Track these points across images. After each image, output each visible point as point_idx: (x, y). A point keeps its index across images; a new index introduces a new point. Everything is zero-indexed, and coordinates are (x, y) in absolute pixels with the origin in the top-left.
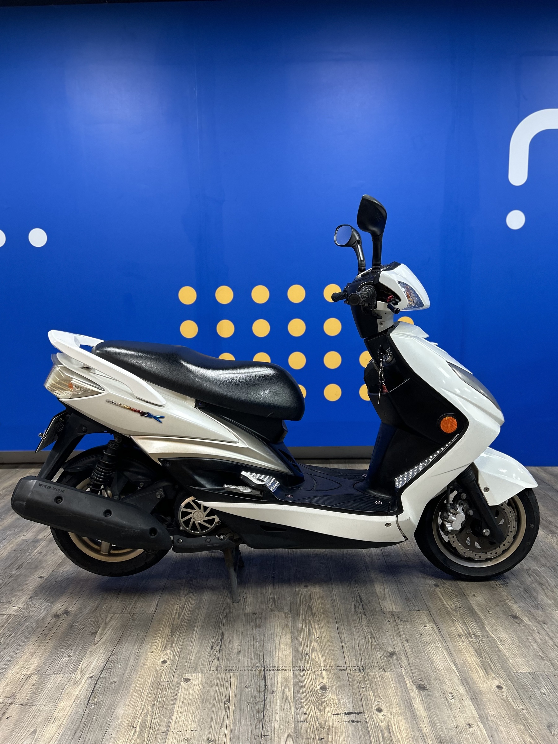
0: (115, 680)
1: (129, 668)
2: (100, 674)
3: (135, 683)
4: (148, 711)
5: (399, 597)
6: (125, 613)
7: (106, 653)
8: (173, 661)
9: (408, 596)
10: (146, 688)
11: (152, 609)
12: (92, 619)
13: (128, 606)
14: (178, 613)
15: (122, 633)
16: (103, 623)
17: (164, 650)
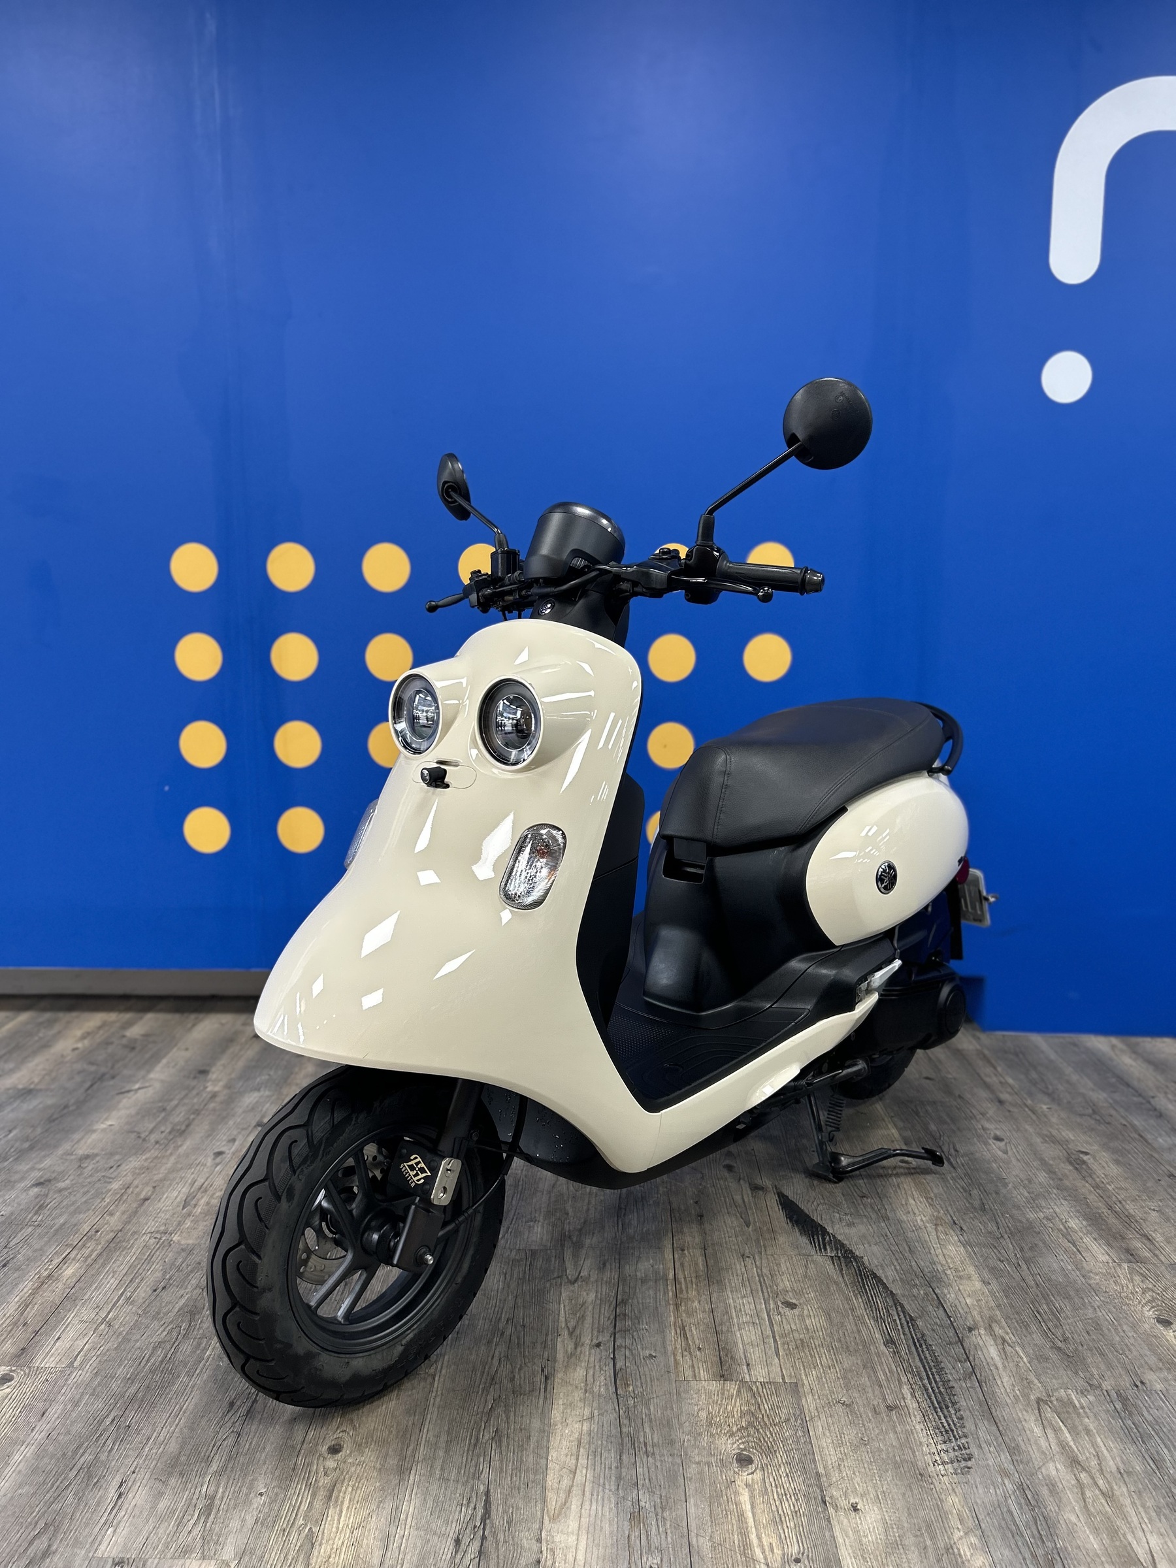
5: (613, 1505)
9: (642, 1504)
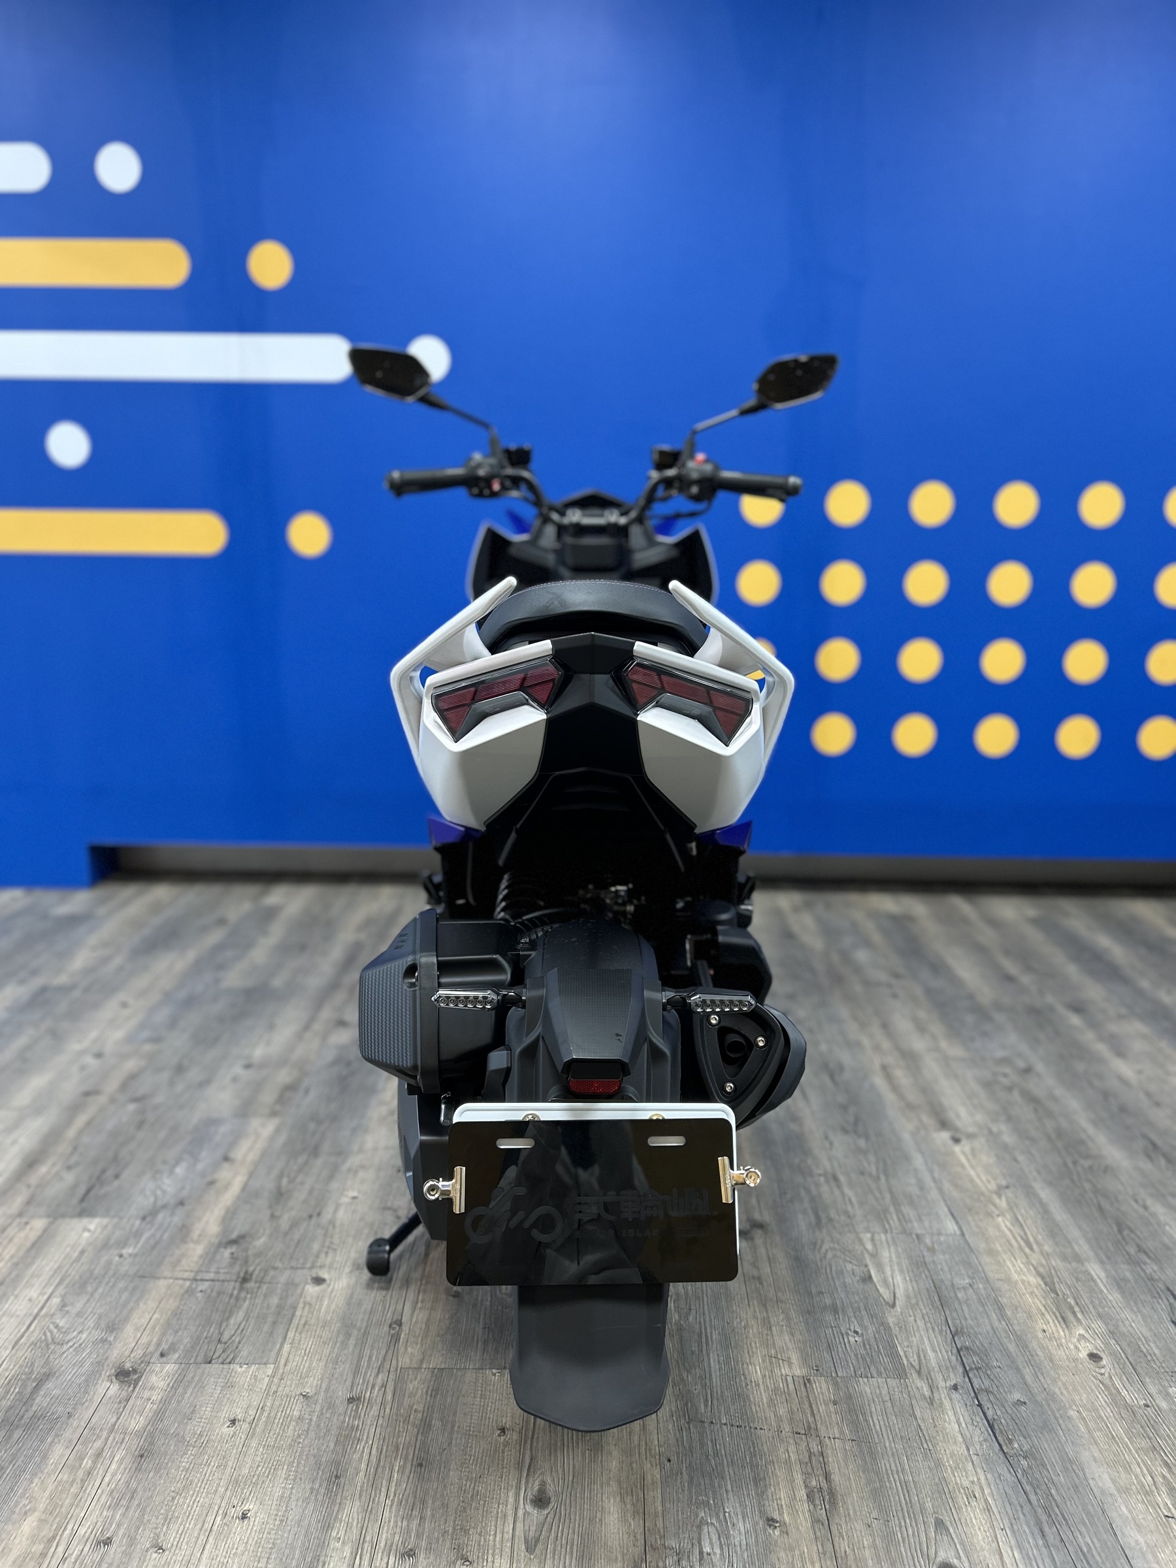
0: (1017, 1396)
1: (1024, 1367)
2: (967, 1380)
3: (1071, 1407)
4: (1164, 1477)
6: (895, 1231)
7: (936, 1328)
8: (1113, 1354)
10: (1110, 1419)
11: (951, 1226)
12: (832, 1245)
13: (888, 1216)
14: (1019, 1239)
15: (931, 1282)
16: (867, 1256)
17: (1067, 1327)
